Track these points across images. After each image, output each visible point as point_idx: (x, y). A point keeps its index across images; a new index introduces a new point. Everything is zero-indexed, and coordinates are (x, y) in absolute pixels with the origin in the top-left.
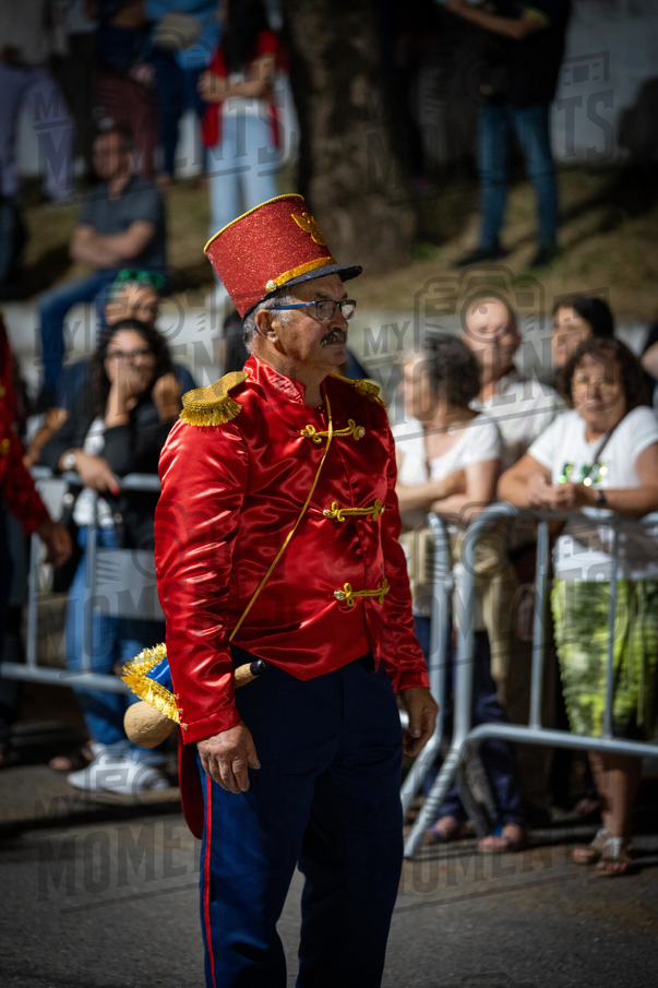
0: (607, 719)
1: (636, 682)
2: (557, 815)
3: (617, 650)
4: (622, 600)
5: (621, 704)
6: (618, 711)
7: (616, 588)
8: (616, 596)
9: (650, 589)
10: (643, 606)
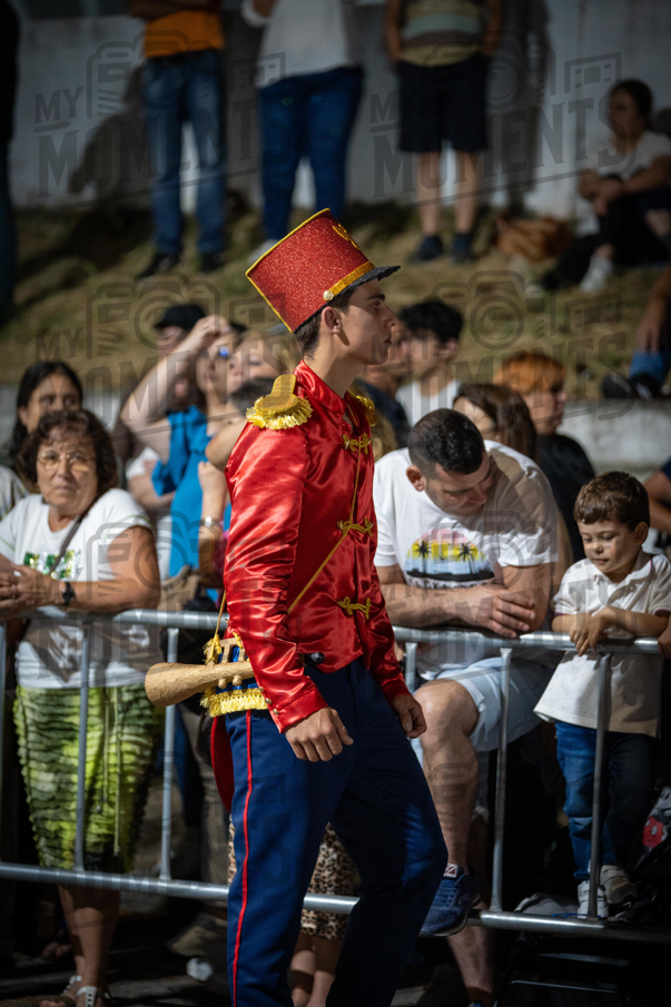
0: (78, 848)
1: (111, 804)
2: (23, 961)
3: (90, 767)
4: (95, 711)
5: (96, 830)
6: (91, 839)
7: (88, 697)
8: (88, 706)
9: (127, 697)
10: (118, 717)
